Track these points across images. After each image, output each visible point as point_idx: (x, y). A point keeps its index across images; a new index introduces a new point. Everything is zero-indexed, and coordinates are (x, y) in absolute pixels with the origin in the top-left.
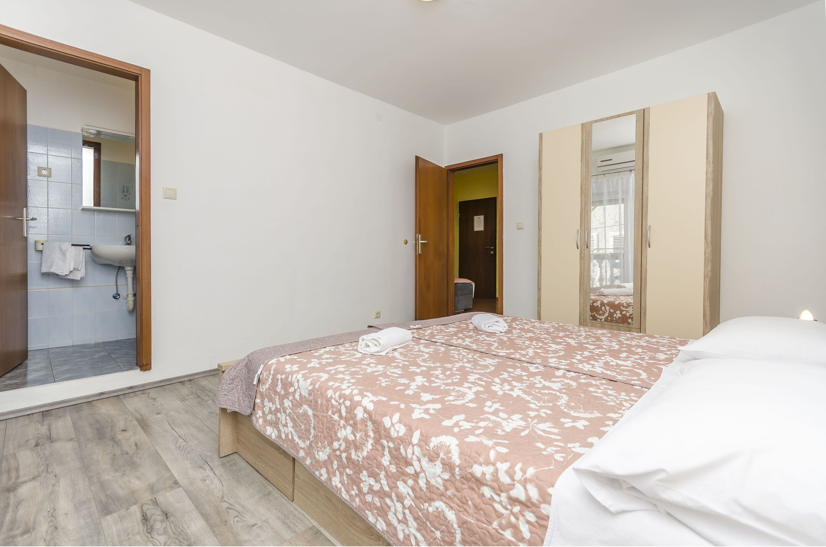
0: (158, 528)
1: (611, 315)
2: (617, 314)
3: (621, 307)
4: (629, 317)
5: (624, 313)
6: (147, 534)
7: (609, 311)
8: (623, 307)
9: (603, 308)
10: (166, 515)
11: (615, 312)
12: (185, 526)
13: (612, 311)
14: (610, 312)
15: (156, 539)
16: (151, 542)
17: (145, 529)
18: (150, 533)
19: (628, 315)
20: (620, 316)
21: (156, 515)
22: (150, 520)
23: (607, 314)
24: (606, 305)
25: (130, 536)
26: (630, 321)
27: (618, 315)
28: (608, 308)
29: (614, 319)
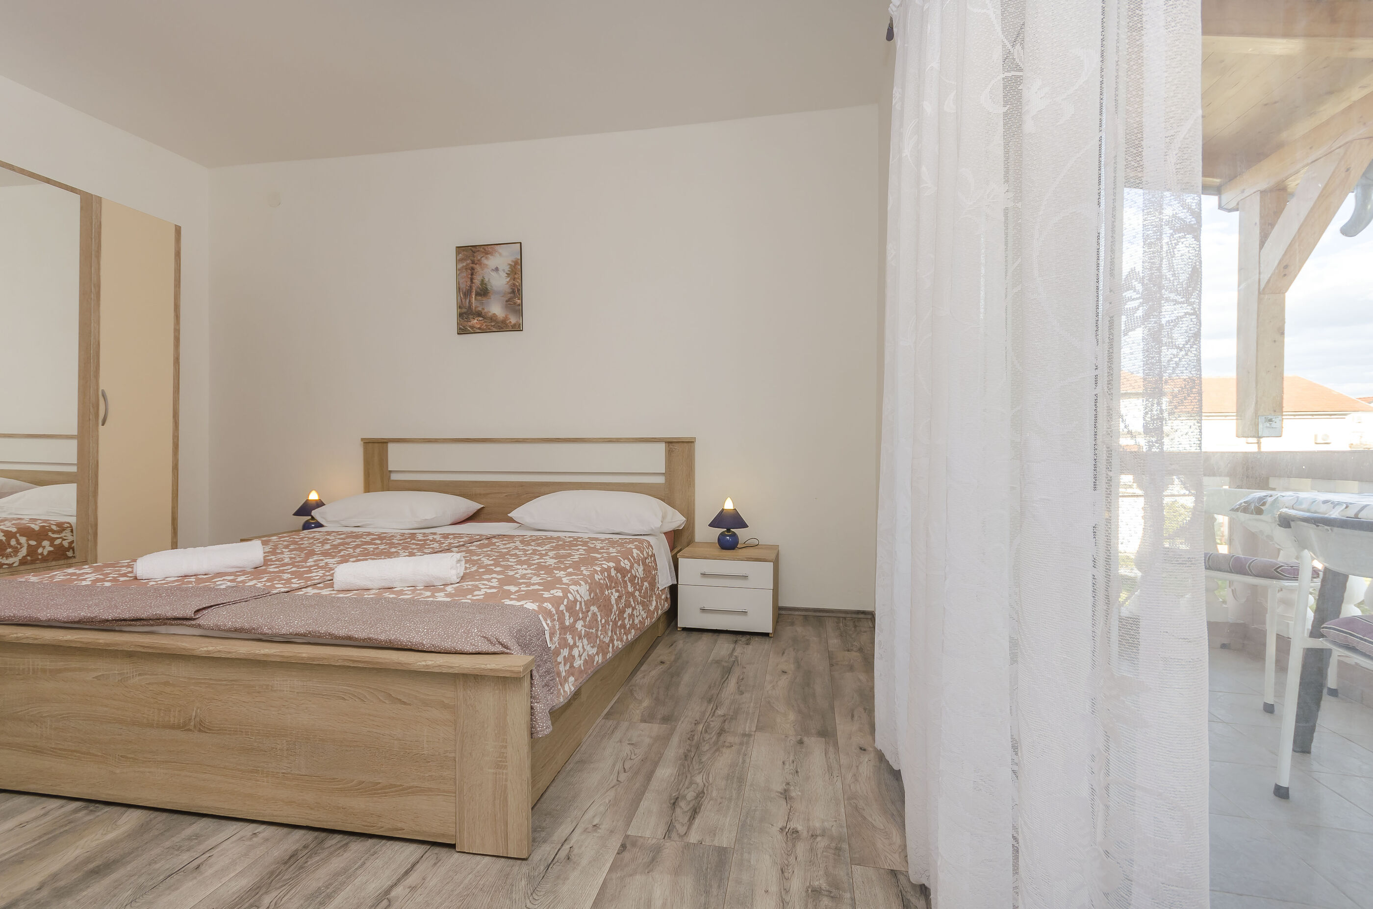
0: (693, 792)
1: (32, 551)
2: (44, 547)
3: (50, 534)
4: (68, 549)
5: (57, 542)
6: (706, 792)
7: (28, 544)
8: (54, 532)
9: (13, 542)
10: (674, 804)
11: (39, 545)
12: (673, 779)
13: (33, 543)
14: (29, 546)
15: (703, 781)
16: (708, 781)
17: (703, 799)
18: (703, 792)
19: (66, 544)
20: (51, 549)
21: (683, 809)
22: (692, 808)
23: (23, 552)
24: (18, 535)
25: (719, 800)
26: (70, 554)
27: (46, 547)
28: (23, 540)
29: (40, 557)
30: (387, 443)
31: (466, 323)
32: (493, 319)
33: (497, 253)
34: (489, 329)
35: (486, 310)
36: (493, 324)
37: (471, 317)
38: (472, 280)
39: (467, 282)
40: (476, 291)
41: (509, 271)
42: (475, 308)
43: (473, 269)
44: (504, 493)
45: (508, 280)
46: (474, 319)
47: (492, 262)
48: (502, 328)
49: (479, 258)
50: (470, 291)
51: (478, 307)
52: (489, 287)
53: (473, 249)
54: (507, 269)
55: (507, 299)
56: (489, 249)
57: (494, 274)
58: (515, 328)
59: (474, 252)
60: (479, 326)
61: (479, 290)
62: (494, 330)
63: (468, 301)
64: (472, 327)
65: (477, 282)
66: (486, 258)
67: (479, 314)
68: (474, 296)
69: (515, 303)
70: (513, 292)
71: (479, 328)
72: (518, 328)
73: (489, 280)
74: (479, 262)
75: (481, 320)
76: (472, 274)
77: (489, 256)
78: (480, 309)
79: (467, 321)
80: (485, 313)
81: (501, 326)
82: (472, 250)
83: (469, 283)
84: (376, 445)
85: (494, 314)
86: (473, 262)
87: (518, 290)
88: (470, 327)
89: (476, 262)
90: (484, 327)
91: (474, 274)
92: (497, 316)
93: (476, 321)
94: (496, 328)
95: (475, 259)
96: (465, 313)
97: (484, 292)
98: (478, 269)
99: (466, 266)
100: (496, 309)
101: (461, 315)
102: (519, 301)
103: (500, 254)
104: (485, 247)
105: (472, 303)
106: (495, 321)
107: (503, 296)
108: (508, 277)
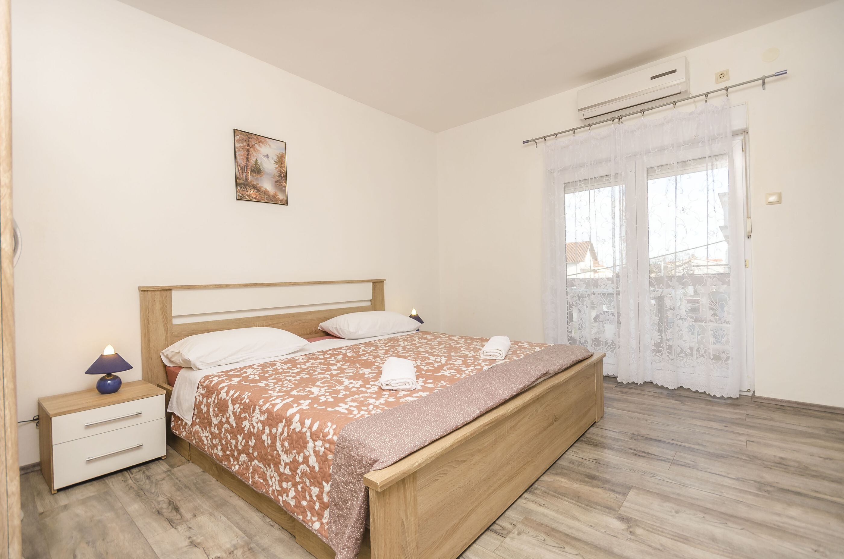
30: (170, 290)
31: (244, 192)
32: (265, 192)
33: (267, 144)
34: (263, 200)
35: (259, 185)
36: (266, 197)
37: (248, 188)
38: (248, 159)
39: (243, 160)
40: (251, 169)
41: (276, 160)
42: (251, 181)
43: (248, 150)
44: (281, 323)
45: (276, 166)
46: (250, 190)
47: (263, 150)
48: (273, 201)
49: (253, 144)
50: (247, 167)
51: (254, 181)
52: (261, 168)
53: (249, 135)
54: (275, 158)
55: (276, 180)
56: (262, 139)
57: (265, 159)
58: (283, 203)
59: (249, 138)
60: (255, 196)
61: (253, 168)
62: (267, 201)
63: (245, 174)
64: (249, 196)
65: (252, 161)
66: (259, 145)
67: (255, 187)
68: (249, 172)
69: (282, 185)
70: (280, 176)
71: (255, 198)
72: (284, 203)
73: (261, 163)
74: (253, 147)
75: (256, 192)
76: (248, 155)
77: (261, 144)
78: (255, 183)
79: (244, 190)
80: (259, 187)
81: (272, 200)
82: (247, 136)
83: (245, 161)
84: (158, 293)
85: (266, 189)
86: (248, 145)
87: (284, 176)
88: (247, 195)
89: (250, 146)
90: (258, 197)
91: (250, 155)
92: (268, 191)
93: (252, 192)
94: (268, 200)
95: (250, 143)
96: (242, 184)
97: (257, 171)
98: (253, 151)
99: (242, 147)
100: (267, 185)
101: (238, 185)
102: (285, 184)
103: (270, 146)
104: (258, 137)
105: (248, 177)
106: (267, 195)
107: (272, 178)
108: (276, 165)
